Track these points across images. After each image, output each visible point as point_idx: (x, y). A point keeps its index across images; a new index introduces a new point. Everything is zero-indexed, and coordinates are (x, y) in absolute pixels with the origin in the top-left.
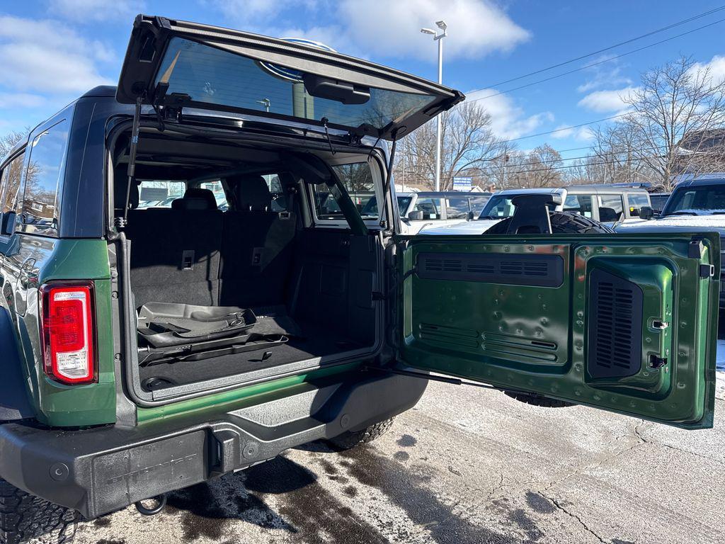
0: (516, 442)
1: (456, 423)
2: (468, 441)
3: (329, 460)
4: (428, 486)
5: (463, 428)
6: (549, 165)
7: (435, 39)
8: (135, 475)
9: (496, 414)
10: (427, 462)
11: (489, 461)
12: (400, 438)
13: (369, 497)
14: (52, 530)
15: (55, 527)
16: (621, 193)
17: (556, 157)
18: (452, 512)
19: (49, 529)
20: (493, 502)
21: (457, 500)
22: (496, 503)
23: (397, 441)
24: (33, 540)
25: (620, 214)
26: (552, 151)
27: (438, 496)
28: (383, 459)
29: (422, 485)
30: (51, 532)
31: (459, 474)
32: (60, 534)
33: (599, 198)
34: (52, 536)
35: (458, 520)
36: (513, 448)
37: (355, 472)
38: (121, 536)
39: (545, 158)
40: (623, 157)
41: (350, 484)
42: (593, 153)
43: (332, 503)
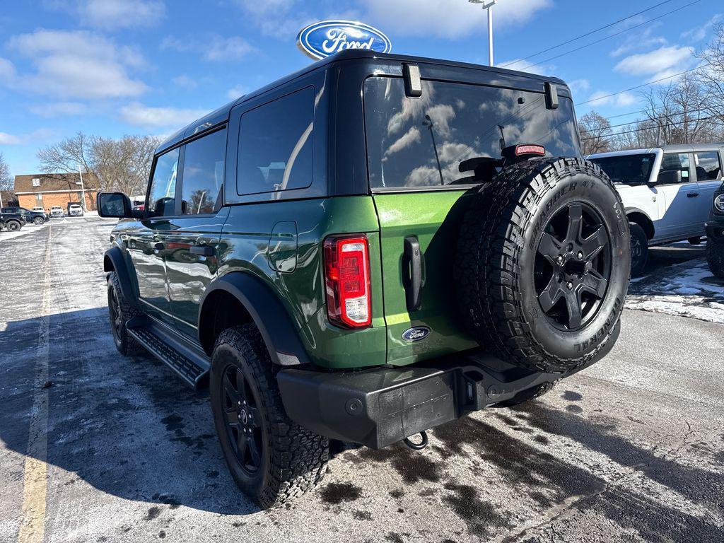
0: (684, 393)
1: (613, 379)
2: (634, 394)
3: (504, 414)
4: (616, 434)
5: (622, 383)
6: (597, 134)
7: (484, 7)
8: (407, 412)
9: (648, 370)
10: (603, 413)
11: (666, 410)
12: (563, 394)
13: (563, 444)
14: (314, 468)
15: (315, 466)
16: (718, 149)
17: (605, 125)
18: (655, 455)
19: (311, 467)
20: (692, 445)
21: (653, 446)
22: (695, 446)
23: (562, 396)
24: (300, 477)
25: (717, 171)
26: (600, 118)
27: (632, 442)
28: (556, 412)
29: (609, 432)
30: (312, 471)
31: (643, 423)
32: (317, 473)
33: (696, 156)
34: (312, 474)
35: (664, 462)
36: (684, 399)
37: (534, 422)
38: (345, 480)
39: (592, 126)
40: (678, 119)
41: (537, 433)
42: (645, 117)
43: (531, 451)
